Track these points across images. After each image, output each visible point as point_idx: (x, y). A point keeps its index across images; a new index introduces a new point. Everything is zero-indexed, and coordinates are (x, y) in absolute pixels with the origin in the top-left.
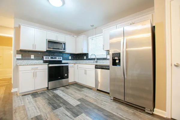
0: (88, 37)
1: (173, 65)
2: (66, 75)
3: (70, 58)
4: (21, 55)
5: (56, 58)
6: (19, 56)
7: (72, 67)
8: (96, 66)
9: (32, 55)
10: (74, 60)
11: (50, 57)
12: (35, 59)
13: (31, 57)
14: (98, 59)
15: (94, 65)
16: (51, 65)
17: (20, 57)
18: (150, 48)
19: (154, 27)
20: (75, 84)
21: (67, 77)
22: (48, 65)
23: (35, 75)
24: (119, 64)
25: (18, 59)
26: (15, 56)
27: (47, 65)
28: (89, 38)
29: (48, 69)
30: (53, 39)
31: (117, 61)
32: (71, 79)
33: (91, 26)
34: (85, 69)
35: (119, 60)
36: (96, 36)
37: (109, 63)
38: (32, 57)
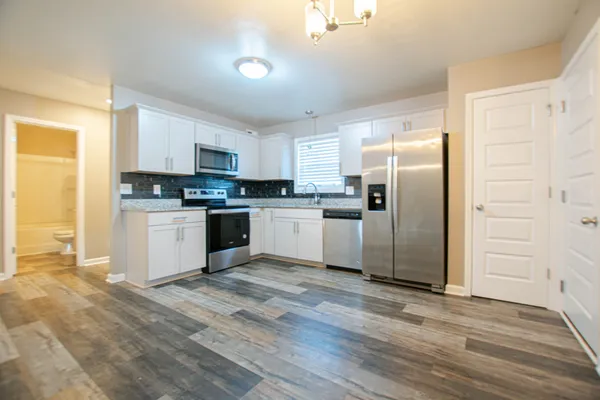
0: (293, 138)
1: (475, 209)
2: (245, 236)
3: (243, 192)
4: (130, 186)
5: (212, 193)
6: (127, 189)
7: (257, 215)
8: (325, 211)
9: (155, 186)
10: (251, 197)
11: (198, 191)
12: (164, 196)
13: (152, 190)
14: (322, 196)
15: (321, 211)
16: (214, 212)
17: (130, 192)
18: (440, 166)
19: (447, 135)
20: (265, 259)
21: (246, 242)
22: (207, 210)
23: (180, 236)
24: (383, 206)
25: (124, 197)
26: (118, 188)
27: (205, 212)
28: (296, 140)
29: (207, 221)
30: (210, 142)
31: (378, 201)
32: (255, 248)
33: (307, 113)
34: (296, 220)
35: (383, 199)
36: (318, 136)
37: (359, 204)
38: (157, 189)
